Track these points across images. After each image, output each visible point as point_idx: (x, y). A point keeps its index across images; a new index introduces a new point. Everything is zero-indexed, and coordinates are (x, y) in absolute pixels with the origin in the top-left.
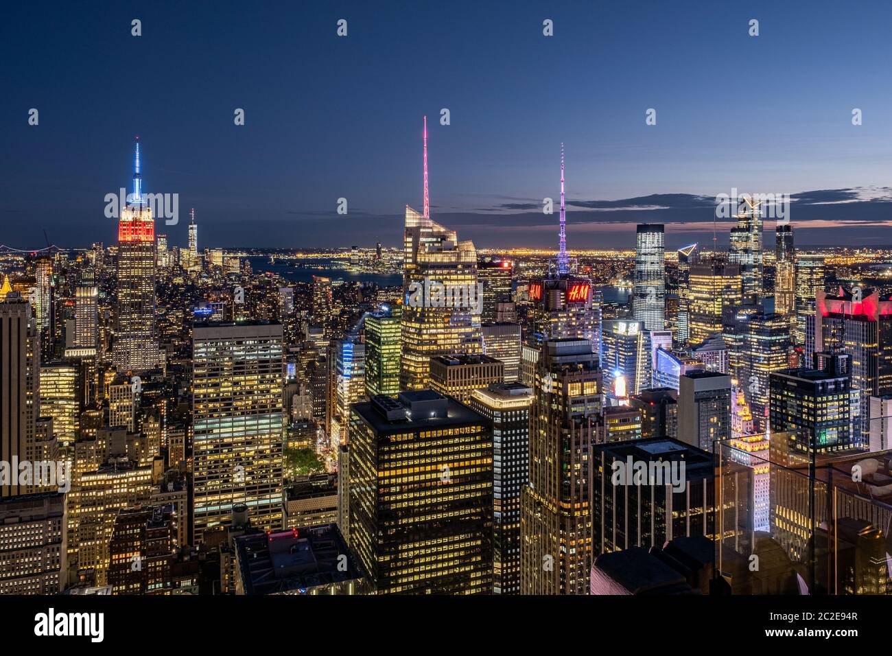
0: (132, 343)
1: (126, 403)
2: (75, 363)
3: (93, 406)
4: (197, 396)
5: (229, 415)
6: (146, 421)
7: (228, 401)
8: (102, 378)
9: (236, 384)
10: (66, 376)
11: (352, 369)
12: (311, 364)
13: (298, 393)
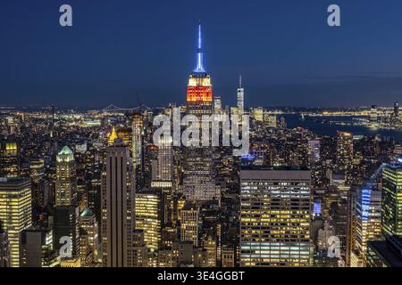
0: (196, 180)
1: (192, 224)
2: (157, 191)
3: (170, 225)
4: (243, 223)
5: (267, 241)
6: (206, 239)
7: (266, 230)
8: (176, 204)
9: (273, 216)
10: (152, 200)
11: (370, 211)
12: (334, 205)
13: (323, 228)
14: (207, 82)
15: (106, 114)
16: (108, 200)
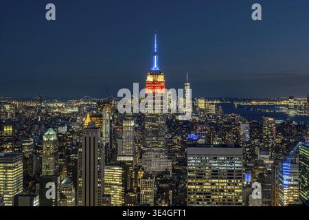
0: (153, 155)
1: (150, 190)
2: (122, 164)
3: (132, 191)
6: (160, 202)
7: (208, 195)
8: (136, 174)
9: (213, 184)
10: (118, 171)
11: (290, 180)
12: (261, 175)
14: (161, 78)
15: (82, 103)
16: (83, 171)
